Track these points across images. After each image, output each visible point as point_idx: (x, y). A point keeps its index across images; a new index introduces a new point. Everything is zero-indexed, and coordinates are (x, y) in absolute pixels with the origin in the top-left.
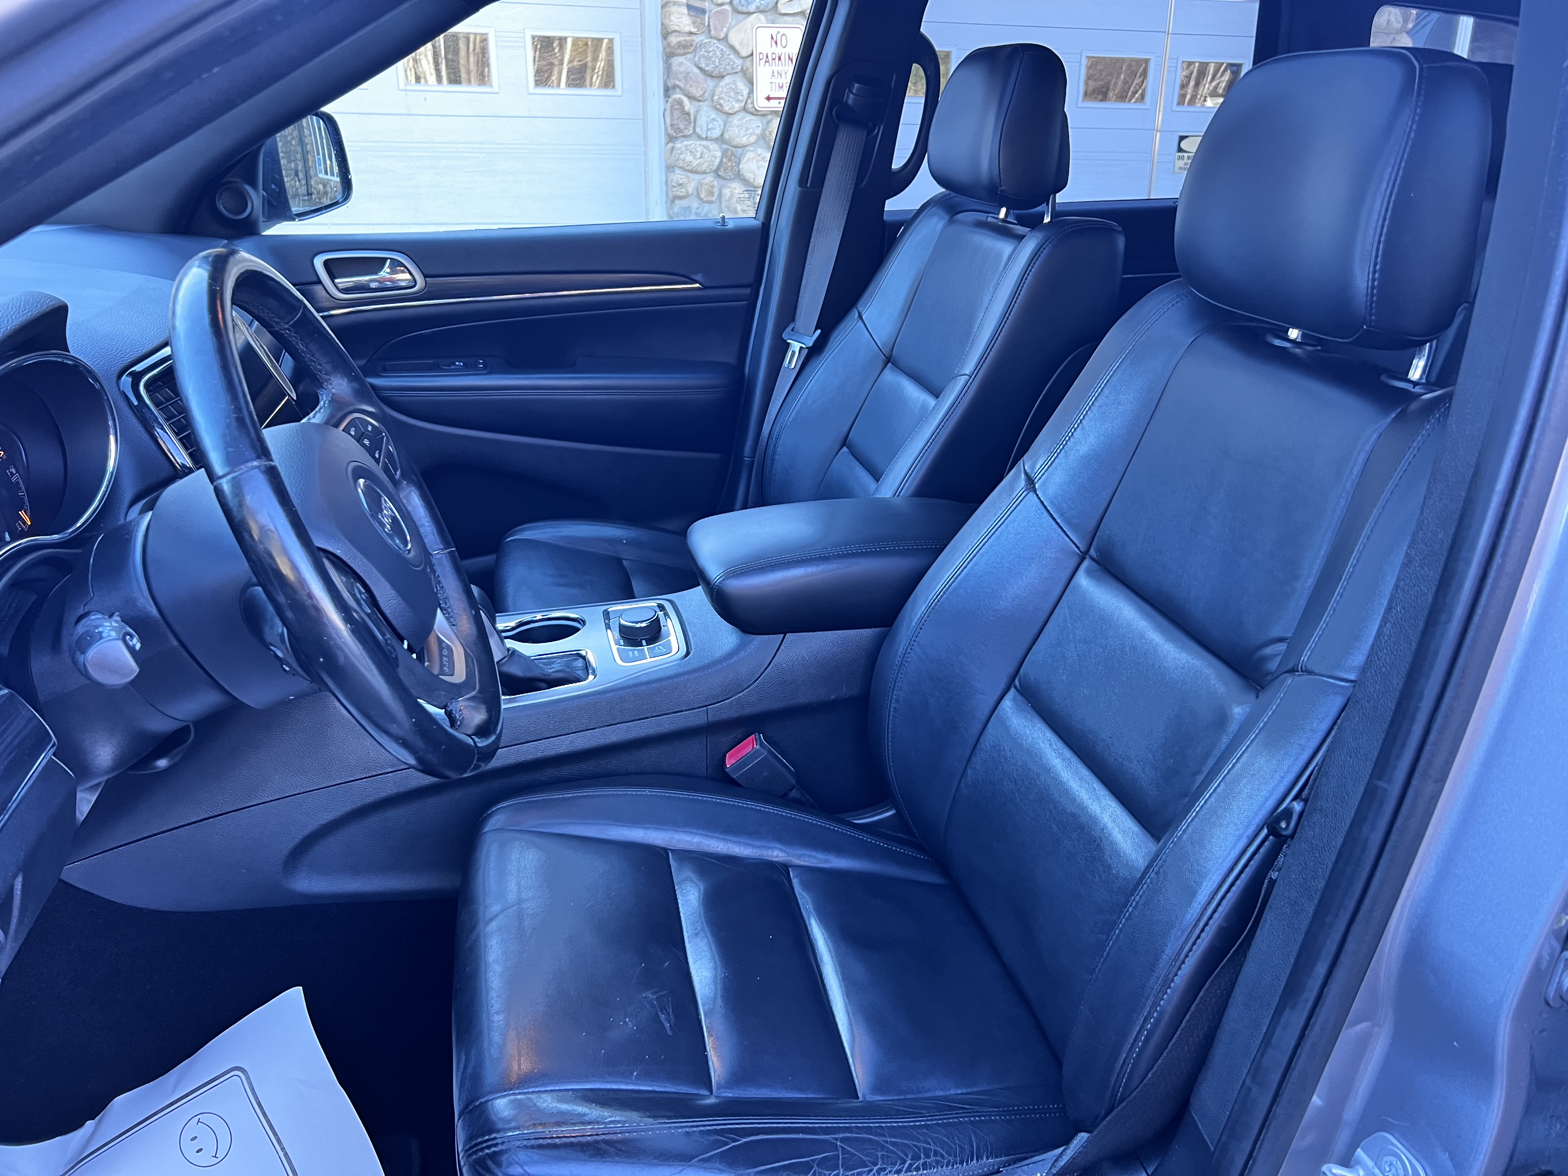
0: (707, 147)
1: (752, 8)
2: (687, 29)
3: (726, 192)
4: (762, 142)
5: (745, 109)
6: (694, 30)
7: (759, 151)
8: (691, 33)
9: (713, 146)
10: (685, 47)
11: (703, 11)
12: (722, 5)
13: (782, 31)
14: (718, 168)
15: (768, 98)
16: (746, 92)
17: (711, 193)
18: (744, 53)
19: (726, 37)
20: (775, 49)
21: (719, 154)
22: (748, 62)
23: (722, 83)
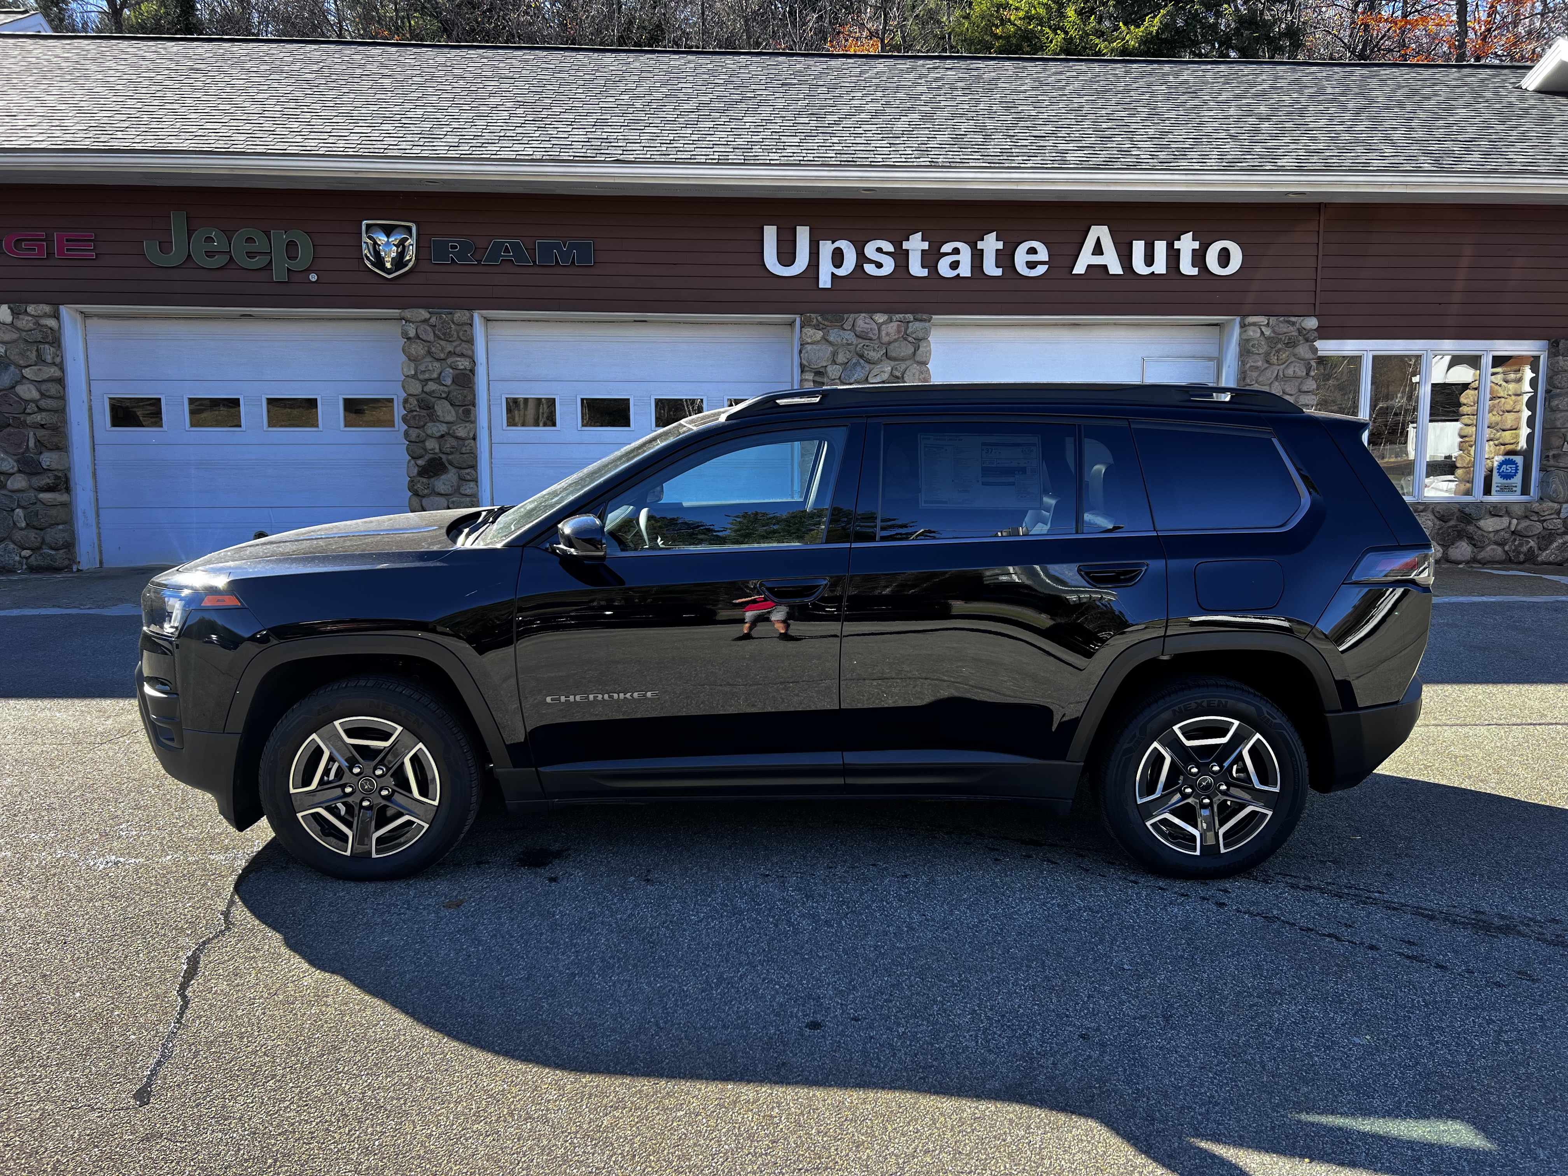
1: (852, 380)
12: (834, 380)
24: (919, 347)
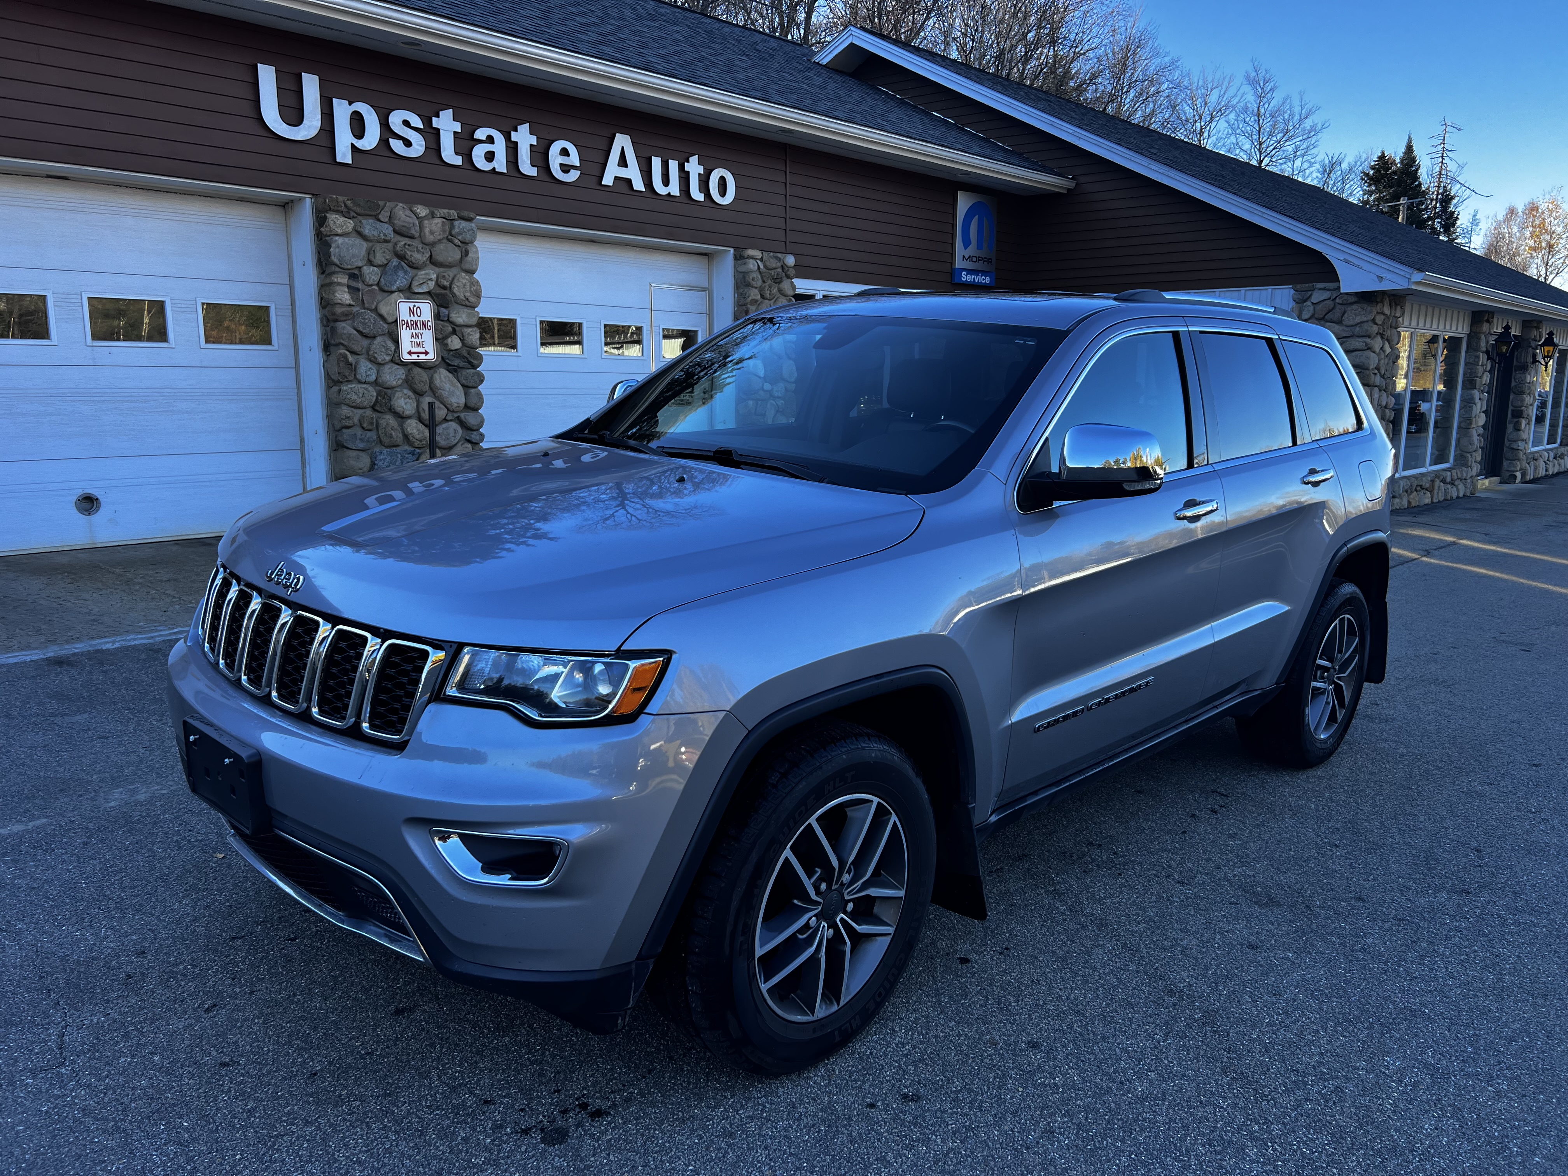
0: (367, 389)
1: (394, 288)
2: (348, 302)
3: (383, 423)
4: (405, 385)
5: (392, 361)
6: (352, 303)
7: (406, 391)
8: (350, 305)
9: (370, 388)
10: (347, 316)
11: (358, 290)
12: (371, 285)
13: (417, 305)
14: (375, 405)
15: (410, 353)
16: (393, 348)
17: (372, 423)
18: (390, 320)
19: (376, 309)
20: (412, 318)
21: (375, 394)
22: (393, 326)
23: (376, 342)
24: (467, 253)
